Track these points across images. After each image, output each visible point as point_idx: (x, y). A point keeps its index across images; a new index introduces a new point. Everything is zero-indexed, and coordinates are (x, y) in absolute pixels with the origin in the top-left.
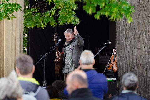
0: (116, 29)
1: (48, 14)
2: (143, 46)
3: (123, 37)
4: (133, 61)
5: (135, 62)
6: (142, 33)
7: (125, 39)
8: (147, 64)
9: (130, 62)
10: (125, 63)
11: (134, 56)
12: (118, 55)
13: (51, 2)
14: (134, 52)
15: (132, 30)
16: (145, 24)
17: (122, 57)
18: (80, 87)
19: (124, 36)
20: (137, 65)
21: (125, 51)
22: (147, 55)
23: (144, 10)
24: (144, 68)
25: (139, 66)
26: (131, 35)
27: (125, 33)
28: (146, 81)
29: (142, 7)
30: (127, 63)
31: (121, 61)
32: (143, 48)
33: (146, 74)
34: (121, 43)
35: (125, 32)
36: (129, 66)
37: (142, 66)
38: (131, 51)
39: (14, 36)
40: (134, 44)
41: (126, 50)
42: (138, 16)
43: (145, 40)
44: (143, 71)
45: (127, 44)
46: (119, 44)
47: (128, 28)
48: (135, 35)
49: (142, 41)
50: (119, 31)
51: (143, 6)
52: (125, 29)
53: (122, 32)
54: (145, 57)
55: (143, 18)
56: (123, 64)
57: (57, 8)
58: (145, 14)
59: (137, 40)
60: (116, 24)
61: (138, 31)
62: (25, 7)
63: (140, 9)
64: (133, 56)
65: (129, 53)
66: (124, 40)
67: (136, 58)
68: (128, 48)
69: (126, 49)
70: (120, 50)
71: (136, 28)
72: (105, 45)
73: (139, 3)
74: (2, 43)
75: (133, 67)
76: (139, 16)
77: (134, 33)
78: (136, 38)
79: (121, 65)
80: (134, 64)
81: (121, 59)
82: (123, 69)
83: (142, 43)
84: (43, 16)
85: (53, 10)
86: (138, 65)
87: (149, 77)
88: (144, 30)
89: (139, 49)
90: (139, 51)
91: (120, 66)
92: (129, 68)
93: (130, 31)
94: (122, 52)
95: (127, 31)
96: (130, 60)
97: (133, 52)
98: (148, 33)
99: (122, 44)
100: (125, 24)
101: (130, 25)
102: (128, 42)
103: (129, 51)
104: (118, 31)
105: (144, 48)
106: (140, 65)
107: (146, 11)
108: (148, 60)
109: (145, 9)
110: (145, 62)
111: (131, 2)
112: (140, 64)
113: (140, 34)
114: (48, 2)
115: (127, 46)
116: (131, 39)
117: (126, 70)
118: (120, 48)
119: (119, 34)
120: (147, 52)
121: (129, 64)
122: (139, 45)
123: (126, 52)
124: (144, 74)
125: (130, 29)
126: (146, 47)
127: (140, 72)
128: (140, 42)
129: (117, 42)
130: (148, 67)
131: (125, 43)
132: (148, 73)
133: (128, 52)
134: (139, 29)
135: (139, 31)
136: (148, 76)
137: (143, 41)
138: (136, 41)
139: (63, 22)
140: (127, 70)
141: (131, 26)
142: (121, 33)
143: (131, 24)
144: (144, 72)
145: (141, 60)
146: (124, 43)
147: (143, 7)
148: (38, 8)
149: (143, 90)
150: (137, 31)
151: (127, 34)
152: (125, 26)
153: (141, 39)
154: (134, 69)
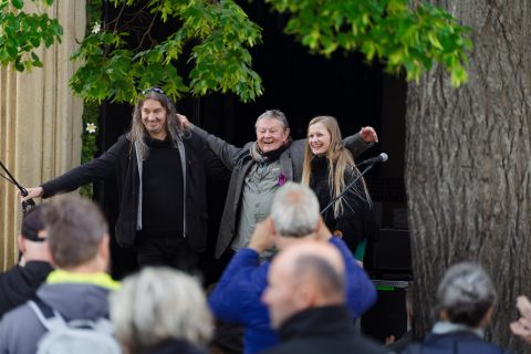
0: (408, 111)
1: (156, 54)
2: (500, 169)
3: (431, 137)
4: (463, 224)
5: (471, 224)
6: (497, 126)
7: (437, 144)
8: (514, 231)
9: (454, 226)
10: (437, 230)
11: (469, 207)
12: (414, 201)
13: (170, 12)
14: (468, 191)
15: (462, 114)
16: (507, 93)
17: (427, 209)
18: (321, 301)
19: (433, 135)
20: (479, 237)
21: (436, 187)
22: (514, 203)
23: (504, 45)
24: (502, 247)
25: (487, 238)
26: (459, 132)
27: (437, 125)
28: (509, 291)
29: (497, 33)
30: (443, 230)
31: (424, 220)
32: (499, 177)
33: (511, 267)
34: (424, 159)
35: (437, 119)
36: (450, 238)
37: (498, 241)
38: (458, 188)
39: (48, 130)
40: (469, 163)
41: (440, 183)
42: (483, 66)
43: (509, 149)
44: (500, 256)
45: (445, 164)
46: (417, 164)
47: (450, 105)
48: (475, 132)
49: (497, 152)
50: (419, 116)
51: (504, 32)
52: (438, 112)
53: (427, 121)
54: (508, 207)
55: (502, 74)
56: (428, 233)
57: (189, 36)
58: (509, 56)
59: (479, 148)
60: (409, 93)
61: (483, 117)
62: (89, 28)
63: (491, 41)
64: (465, 205)
65: (450, 193)
66: (433, 148)
67: (475, 210)
68: (448, 178)
69: (442, 181)
70: (421, 183)
71: (478, 108)
72: (369, 164)
73: (489, 20)
74: (7, 155)
75: (463, 244)
76: (487, 66)
77: (469, 124)
78: (475, 141)
79: (423, 237)
80: (469, 233)
81: (422, 215)
82: (430, 252)
83: (498, 161)
84: (141, 63)
85: (173, 39)
86: (482, 235)
87: (520, 278)
88: (505, 114)
89: (485, 180)
90: (486, 187)
91: (419, 240)
92: (452, 246)
93: (455, 116)
94: (427, 192)
95: (447, 119)
96: (453, 218)
97: (464, 191)
98: (519, 124)
99: (426, 163)
100: (438, 94)
101: (458, 97)
102: (449, 157)
103: (453, 189)
104: (414, 117)
105: (502, 176)
106: (491, 235)
107: (514, 47)
108: (517, 220)
109: (507, 42)
110: (507, 224)
111: (461, 17)
112: (488, 233)
113: (490, 128)
114: (160, 13)
115: (445, 171)
116: (459, 144)
117: (440, 253)
118: (420, 177)
119: (418, 127)
120: (513, 193)
121: (450, 233)
122: (486, 167)
123: (441, 190)
124: (504, 266)
125: (456, 111)
126: (510, 175)
127: (490, 259)
128: (491, 157)
129: (410, 156)
130: (518, 243)
131: (437, 158)
132: (517, 263)
133: (448, 191)
134: (487, 110)
135: (487, 119)
136: (517, 274)
137: (502, 153)
138: (475, 153)
139: (207, 83)
140: (443, 254)
141: (461, 99)
142: (425, 125)
143: (460, 93)
144: (503, 261)
145: (493, 219)
146: (433, 161)
147: (501, 34)
148: (125, 34)
149: (498, 323)
150: (481, 119)
151: (445, 129)
152: (440, 99)
153: (494, 145)
154: (467, 248)
